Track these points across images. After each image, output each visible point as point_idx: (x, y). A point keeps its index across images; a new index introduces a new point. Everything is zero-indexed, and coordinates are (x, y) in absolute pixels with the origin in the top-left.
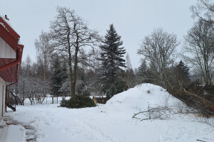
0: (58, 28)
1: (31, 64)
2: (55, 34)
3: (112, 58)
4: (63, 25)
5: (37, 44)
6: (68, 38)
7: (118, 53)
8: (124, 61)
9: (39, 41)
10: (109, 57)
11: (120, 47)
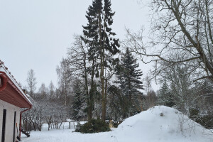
0: (74, 54)
1: (54, 90)
2: (72, 60)
3: (129, 81)
4: (80, 50)
5: (58, 70)
6: (85, 63)
7: (135, 76)
8: (141, 83)
9: (60, 67)
10: (126, 80)
11: (137, 69)
